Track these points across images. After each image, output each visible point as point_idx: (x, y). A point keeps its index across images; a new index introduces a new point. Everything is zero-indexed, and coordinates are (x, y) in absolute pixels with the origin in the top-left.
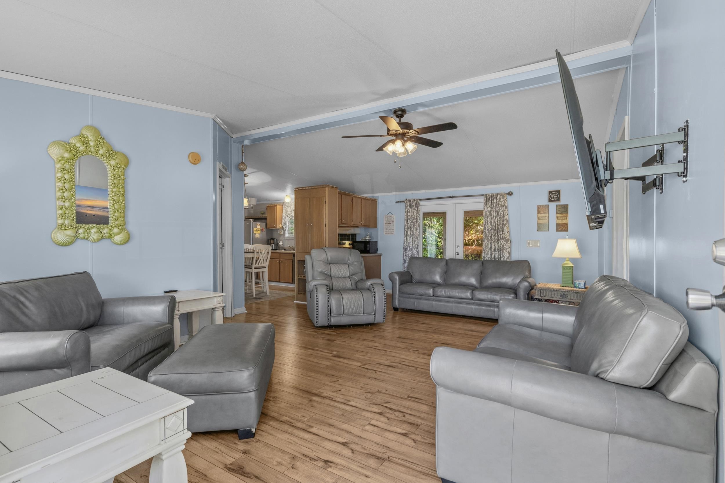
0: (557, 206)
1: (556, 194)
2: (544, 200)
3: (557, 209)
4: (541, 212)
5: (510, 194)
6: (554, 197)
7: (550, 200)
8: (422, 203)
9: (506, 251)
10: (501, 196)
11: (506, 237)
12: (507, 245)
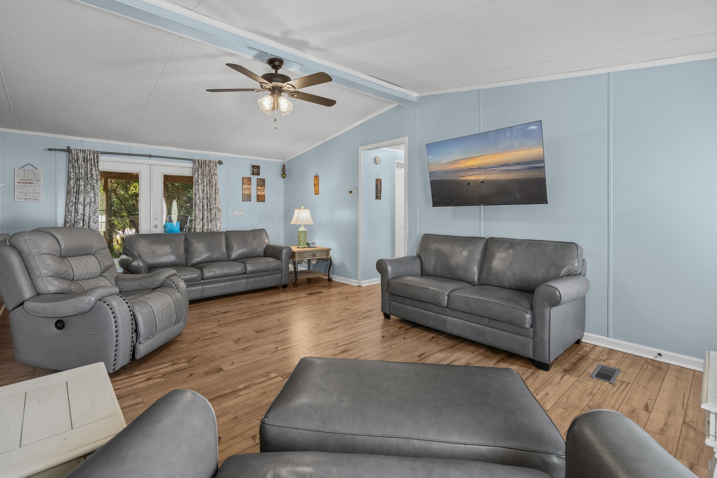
0: (258, 179)
1: (257, 169)
2: (247, 173)
3: (257, 182)
4: (245, 183)
5: (220, 163)
6: (255, 171)
7: (253, 174)
8: (102, 158)
9: (218, 221)
10: (214, 164)
11: (218, 207)
12: (219, 215)
